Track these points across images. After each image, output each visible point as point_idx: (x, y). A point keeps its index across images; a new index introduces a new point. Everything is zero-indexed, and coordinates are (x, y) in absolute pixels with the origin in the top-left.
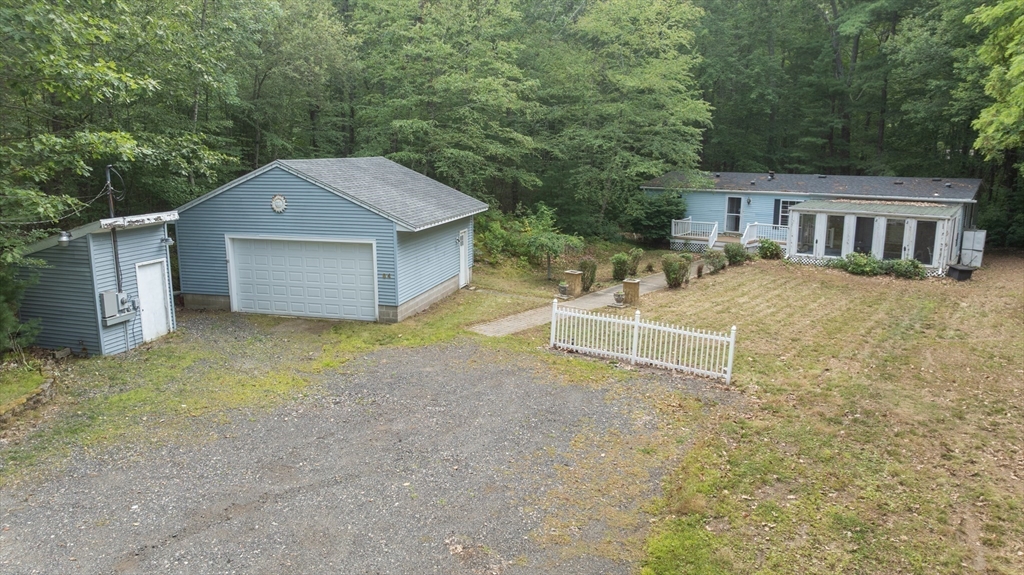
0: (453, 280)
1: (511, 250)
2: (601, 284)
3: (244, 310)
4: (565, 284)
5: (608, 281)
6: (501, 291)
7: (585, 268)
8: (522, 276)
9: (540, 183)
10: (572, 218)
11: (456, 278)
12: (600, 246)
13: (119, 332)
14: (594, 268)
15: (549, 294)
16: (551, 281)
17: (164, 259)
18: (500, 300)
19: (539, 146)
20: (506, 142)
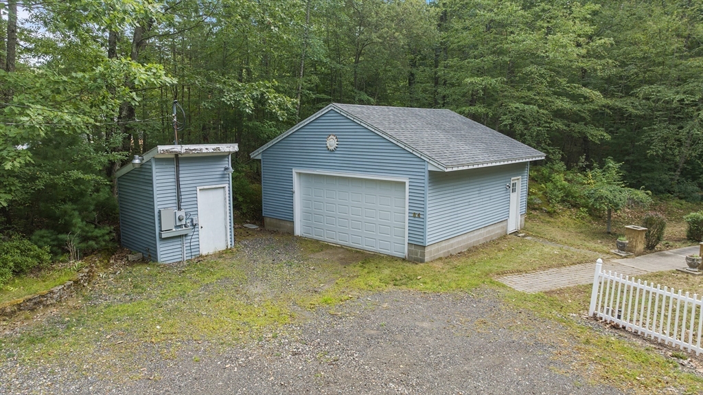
0: (501, 225)
1: (570, 201)
2: (671, 243)
3: (305, 235)
4: (624, 240)
5: (679, 240)
6: (552, 241)
7: (651, 225)
8: (580, 227)
9: (608, 137)
10: (643, 175)
11: (504, 224)
12: (674, 204)
13: (176, 245)
14: (662, 226)
15: (605, 248)
16: (609, 235)
17: (227, 186)
18: (546, 250)
19: (609, 102)
20: (575, 98)
